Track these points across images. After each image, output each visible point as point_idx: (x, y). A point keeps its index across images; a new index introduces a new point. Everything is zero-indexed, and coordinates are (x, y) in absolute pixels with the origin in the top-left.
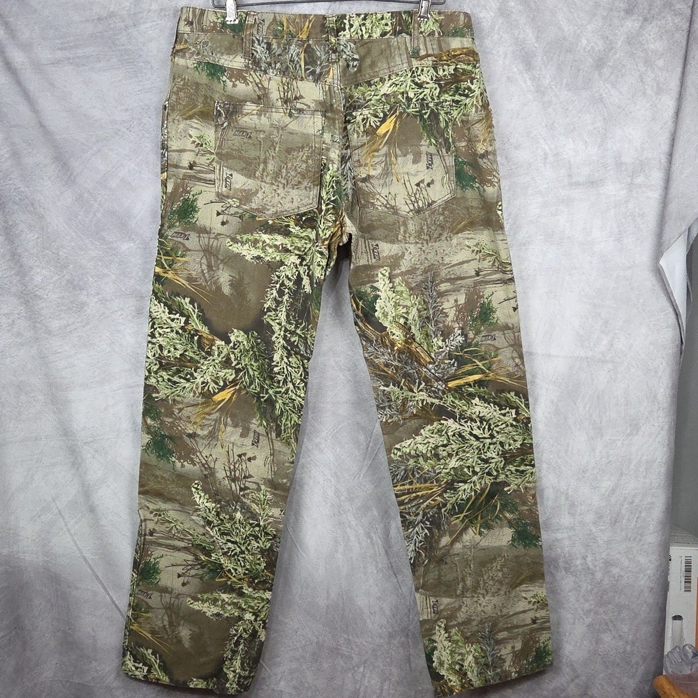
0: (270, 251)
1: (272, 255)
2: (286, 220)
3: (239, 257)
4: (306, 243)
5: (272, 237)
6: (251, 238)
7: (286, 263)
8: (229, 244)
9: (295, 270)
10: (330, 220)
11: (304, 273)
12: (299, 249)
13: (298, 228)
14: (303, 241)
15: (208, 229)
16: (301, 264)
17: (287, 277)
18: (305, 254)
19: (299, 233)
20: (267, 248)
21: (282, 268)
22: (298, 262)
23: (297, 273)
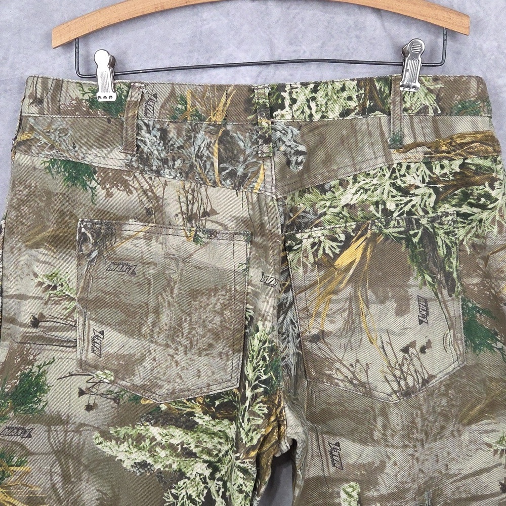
0: (163, 453)
1: (164, 461)
2: (189, 404)
3: (112, 462)
4: (220, 443)
5: (165, 431)
6: (132, 432)
7: (188, 475)
8: (97, 441)
9: (202, 486)
10: (260, 413)
11: (218, 491)
12: (209, 453)
13: (207, 418)
14: (216, 440)
15: (64, 418)
16: (212, 477)
17: (189, 497)
18: (220, 461)
19: (210, 426)
20: (158, 449)
21: (181, 483)
22: (207, 473)
23: (206, 491)
